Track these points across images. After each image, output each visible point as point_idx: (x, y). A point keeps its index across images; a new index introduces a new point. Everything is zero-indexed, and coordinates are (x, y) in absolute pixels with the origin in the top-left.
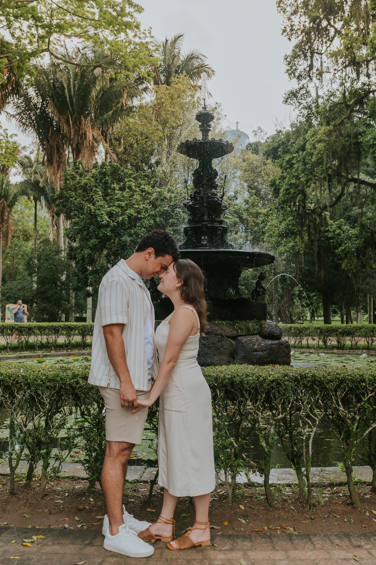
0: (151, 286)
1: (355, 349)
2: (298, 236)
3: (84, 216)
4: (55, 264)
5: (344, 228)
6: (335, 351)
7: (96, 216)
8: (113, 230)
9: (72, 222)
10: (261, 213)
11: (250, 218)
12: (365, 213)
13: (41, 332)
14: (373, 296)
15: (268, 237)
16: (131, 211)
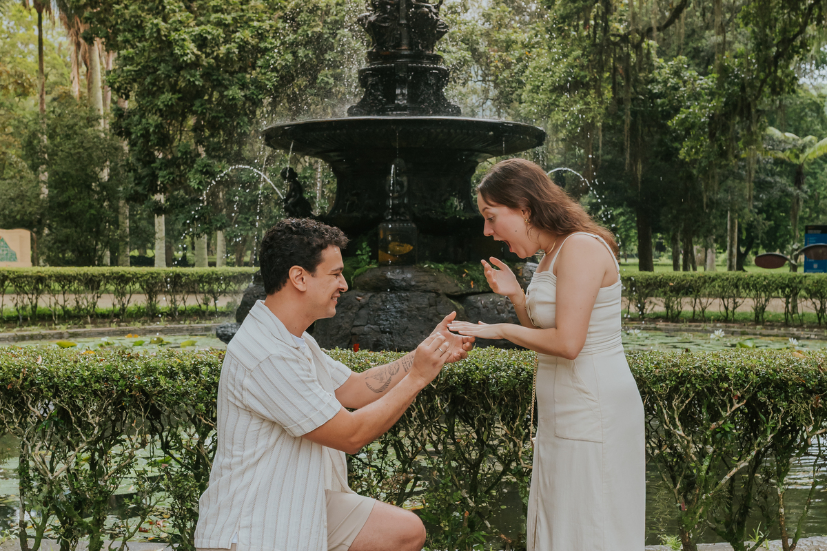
0: (291, 190)
1: (700, 321)
2: (592, 91)
3: (145, 43)
4: (86, 145)
5: (687, 74)
6: (661, 324)
7: (169, 44)
8: (208, 73)
9: (119, 57)
10: (515, 42)
11: (494, 51)
12: (730, 43)
13: (63, 287)
14: (739, 216)
15: (531, 91)
16: (244, 34)
